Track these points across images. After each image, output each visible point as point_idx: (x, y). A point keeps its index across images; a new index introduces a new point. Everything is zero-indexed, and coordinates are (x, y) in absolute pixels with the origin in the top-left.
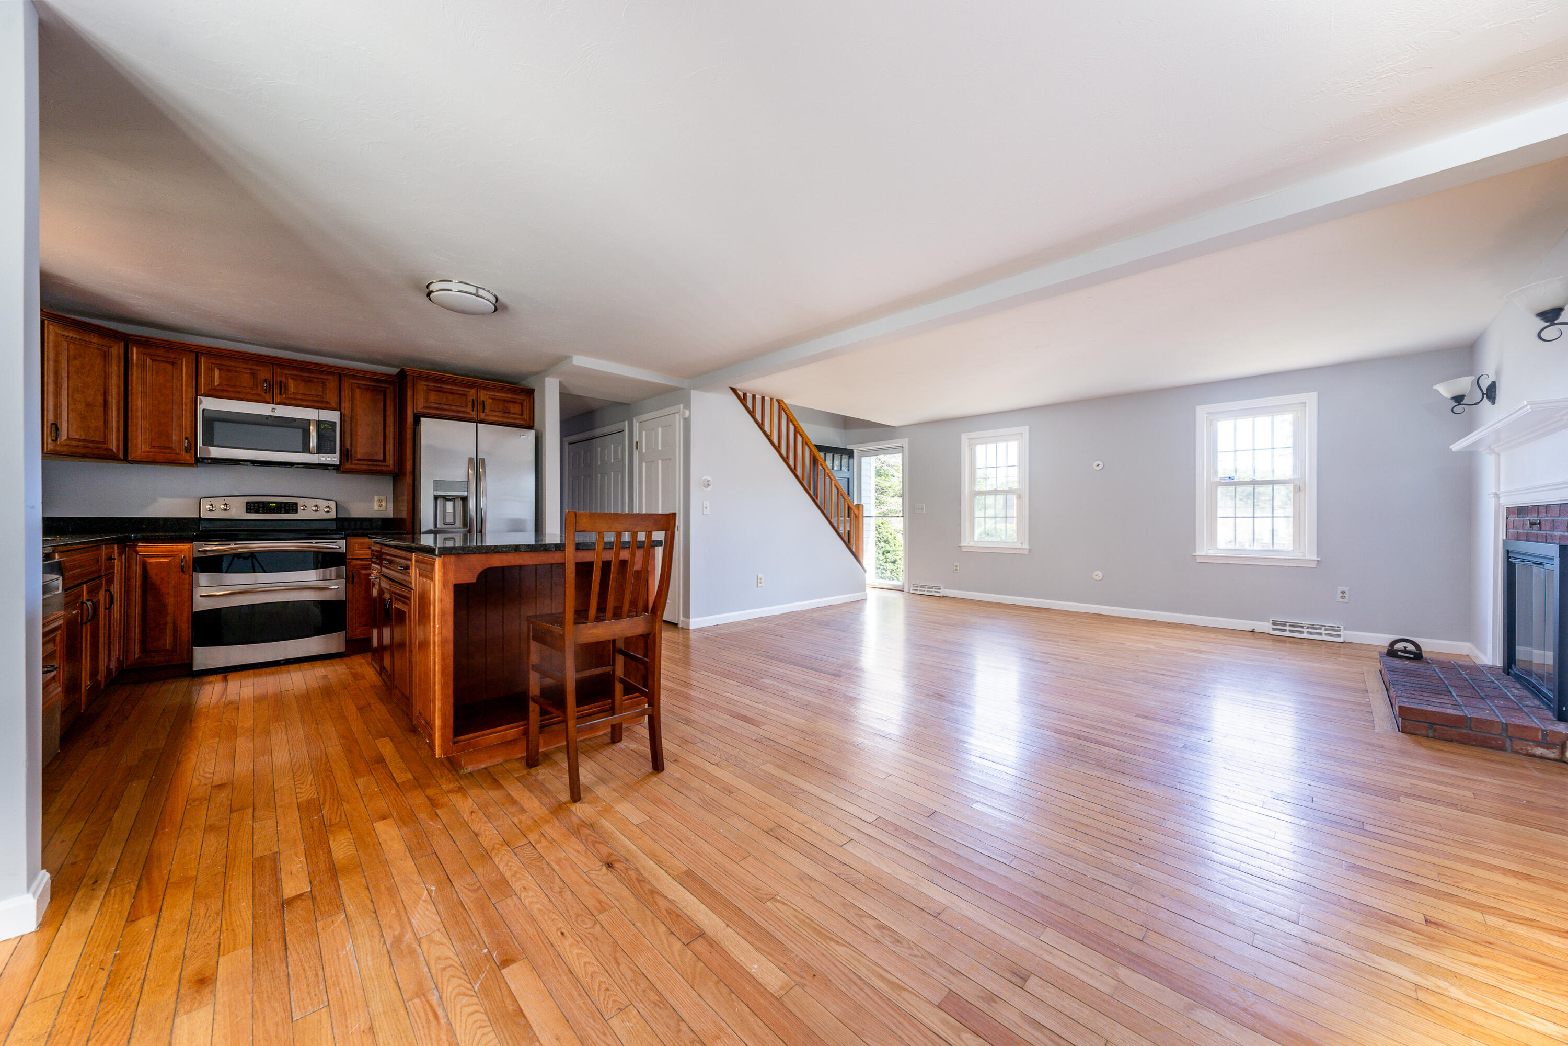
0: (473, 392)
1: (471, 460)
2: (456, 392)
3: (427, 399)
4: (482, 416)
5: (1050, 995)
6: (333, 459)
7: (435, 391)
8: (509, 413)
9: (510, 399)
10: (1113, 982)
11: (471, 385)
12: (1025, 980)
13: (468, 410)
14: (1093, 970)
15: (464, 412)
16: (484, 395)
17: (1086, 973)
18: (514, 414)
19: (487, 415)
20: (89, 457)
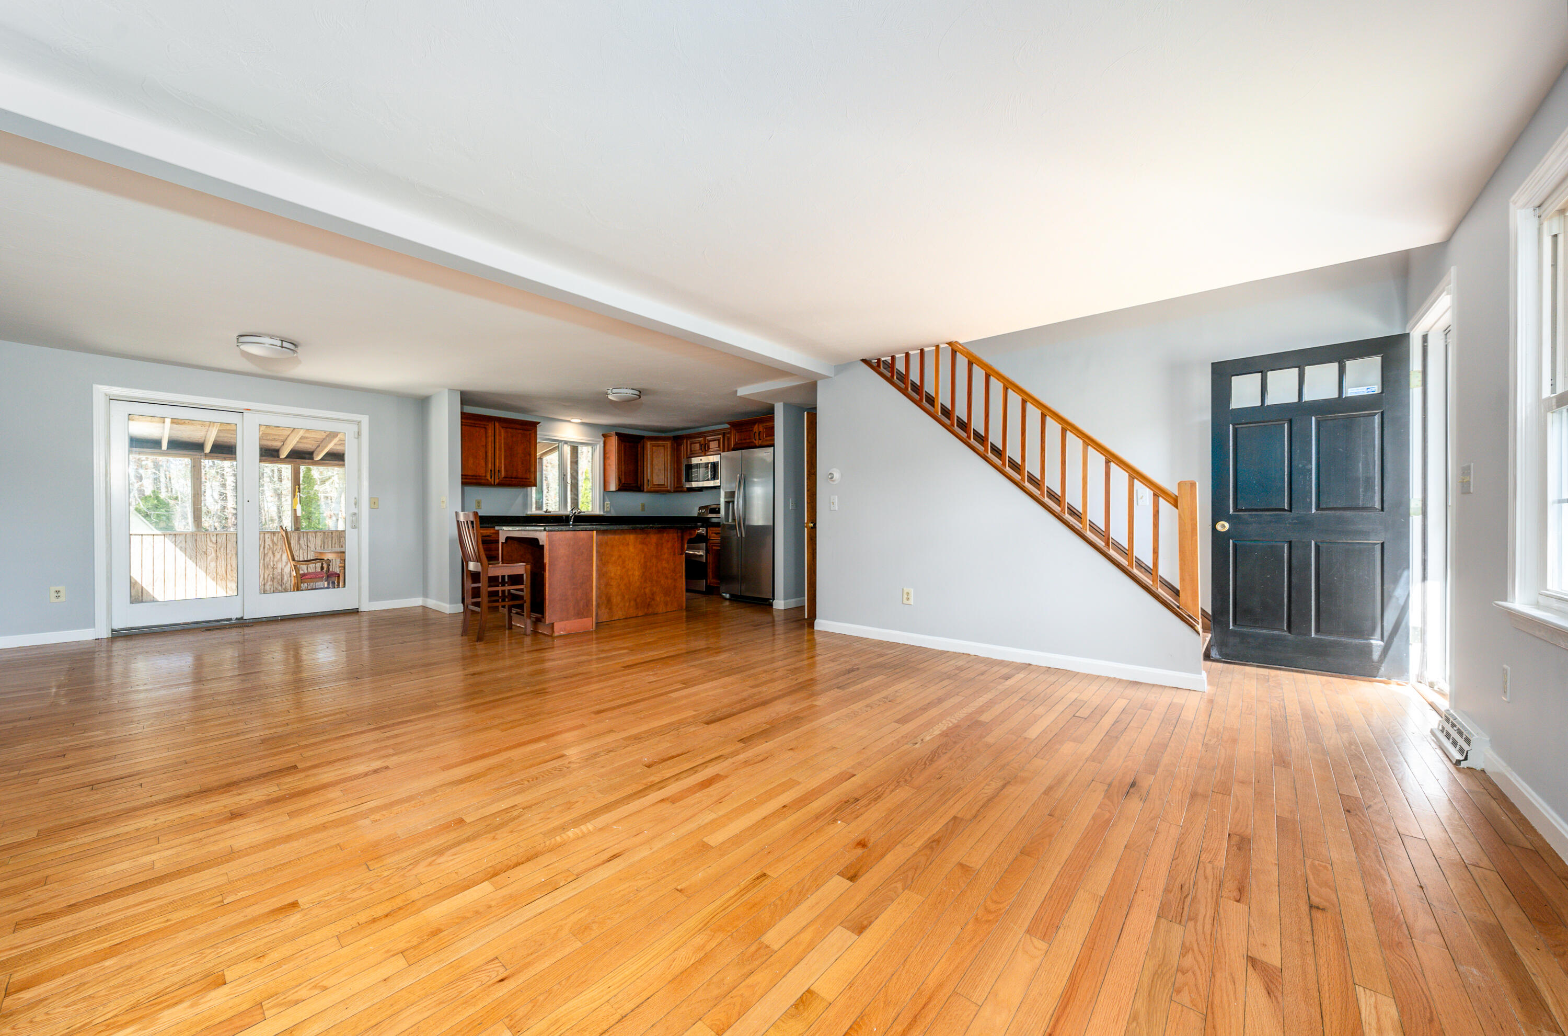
0: (756, 427)
1: (739, 476)
2: (749, 429)
3: (736, 440)
4: (760, 442)
7: (739, 432)
8: (762, 437)
11: (755, 422)
13: (753, 440)
15: (751, 442)
16: (761, 428)
19: (763, 441)
20: (659, 490)
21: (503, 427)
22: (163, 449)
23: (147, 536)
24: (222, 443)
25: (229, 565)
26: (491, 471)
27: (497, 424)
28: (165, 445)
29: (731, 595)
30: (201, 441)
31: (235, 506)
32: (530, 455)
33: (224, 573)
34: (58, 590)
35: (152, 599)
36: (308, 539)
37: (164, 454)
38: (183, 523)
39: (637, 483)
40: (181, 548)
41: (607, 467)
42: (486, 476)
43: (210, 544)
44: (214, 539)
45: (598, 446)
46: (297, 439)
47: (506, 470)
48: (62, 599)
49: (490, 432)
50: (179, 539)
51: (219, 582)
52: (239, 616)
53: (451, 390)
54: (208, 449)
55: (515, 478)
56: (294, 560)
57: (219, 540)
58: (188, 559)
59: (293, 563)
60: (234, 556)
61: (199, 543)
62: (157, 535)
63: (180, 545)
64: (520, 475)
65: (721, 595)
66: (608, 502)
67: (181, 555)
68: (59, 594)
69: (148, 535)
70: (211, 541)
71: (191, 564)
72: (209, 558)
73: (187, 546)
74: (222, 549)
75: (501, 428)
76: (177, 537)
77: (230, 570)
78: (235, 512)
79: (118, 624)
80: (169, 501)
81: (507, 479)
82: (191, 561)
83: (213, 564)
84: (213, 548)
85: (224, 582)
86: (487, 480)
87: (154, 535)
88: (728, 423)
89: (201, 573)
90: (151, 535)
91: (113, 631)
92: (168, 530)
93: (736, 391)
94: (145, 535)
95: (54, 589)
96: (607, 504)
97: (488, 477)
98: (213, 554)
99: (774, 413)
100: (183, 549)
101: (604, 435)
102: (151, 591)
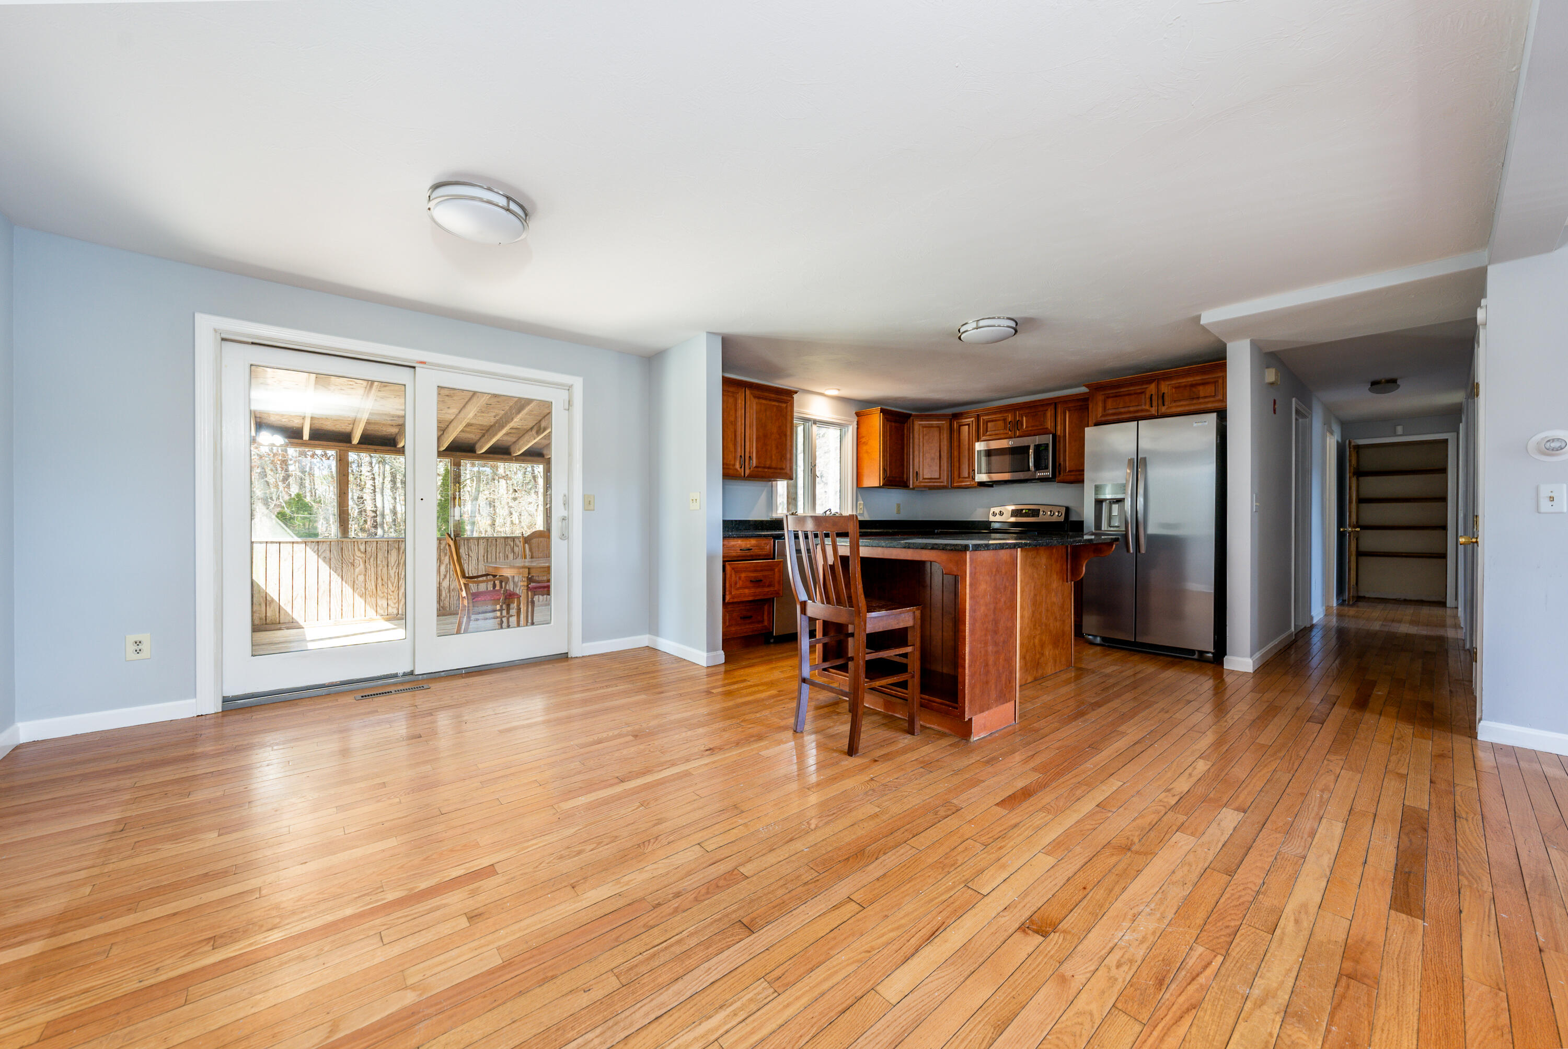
0: (1152, 388)
1: (1130, 461)
2: (1133, 392)
3: (1105, 409)
4: (1163, 410)
5: (445, 929)
6: (1048, 474)
7: (1112, 397)
8: (1198, 398)
9: (1201, 382)
10: (410, 981)
11: (1149, 380)
12: (470, 919)
13: (1147, 407)
14: (433, 973)
15: (1142, 411)
16: (1165, 387)
17: (437, 966)
18: (1205, 397)
19: (1169, 408)
20: (933, 487)
21: (755, 397)
22: (304, 438)
23: (285, 545)
24: (372, 432)
25: (380, 579)
26: (741, 456)
27: (748, 392)
28: (306, 436)
29: (1103, 639)
30: (348, 429)
31: (374, 509)
32: (785, 435)
33: (374, 587)
34: (138, 639)
35: (291, 620)
36: (469, 548)
37: (305, 444)
38: (327, 527)
39: (903, 478)
40: (324, 559)
41: (864, 456)
42: (734, 465)
43: (358, 553)
44: (362, 548)
45: (851, 428)
46: (460, 428)
47: (758, 457)
48: (145, 654)
49: (740, 402)
50: (323, 547)
51: (369, 599)
52: (408, 670)
53: (710, 334)
54: (356, 440)
55: (769, 468)
56: (464, 576)
57: (369, 549)
58: (332, 572)
59: (462, 581)
60: (386, 567)
61: (345, 552)
62: (297, 543)
63: (324, 555)
64: (774, 465)
65: (1083, 637)
66: (861, 502)
67: (324, 567)
68: (140, 647)
69: (287, 542)
70: (359, 550)
71: (336, 578)
72: (357, 570)
73: (332, 556)
74: (372, 559)
75: (752, 398)
76: (321, 545)
77: (380, 584)
78: (374, 514)
79: (232, 690)
80: (313, 504)
81: (760, 469)
82: (335, 575)
83: (361, 578)
84: (362, 558)
85: (373, 600)
86: (736, 469)
87: (293, 543)
88: (1086, 386)
89: (348, 590)
90: (290, 542)
91: (225, 700)
92: (310, 536)
93: (1198, 318)
94: (284, 542)
95: (131, 638)
96: (860, 504)
97: (738, 466)
98: (362, 566)
99: (1225, 358)
100: (327, 559)
101: (858, 414)
102: (289, 610)
